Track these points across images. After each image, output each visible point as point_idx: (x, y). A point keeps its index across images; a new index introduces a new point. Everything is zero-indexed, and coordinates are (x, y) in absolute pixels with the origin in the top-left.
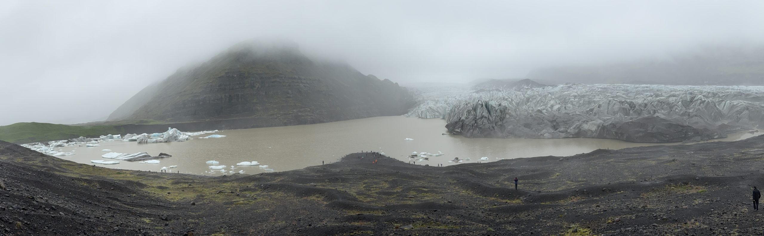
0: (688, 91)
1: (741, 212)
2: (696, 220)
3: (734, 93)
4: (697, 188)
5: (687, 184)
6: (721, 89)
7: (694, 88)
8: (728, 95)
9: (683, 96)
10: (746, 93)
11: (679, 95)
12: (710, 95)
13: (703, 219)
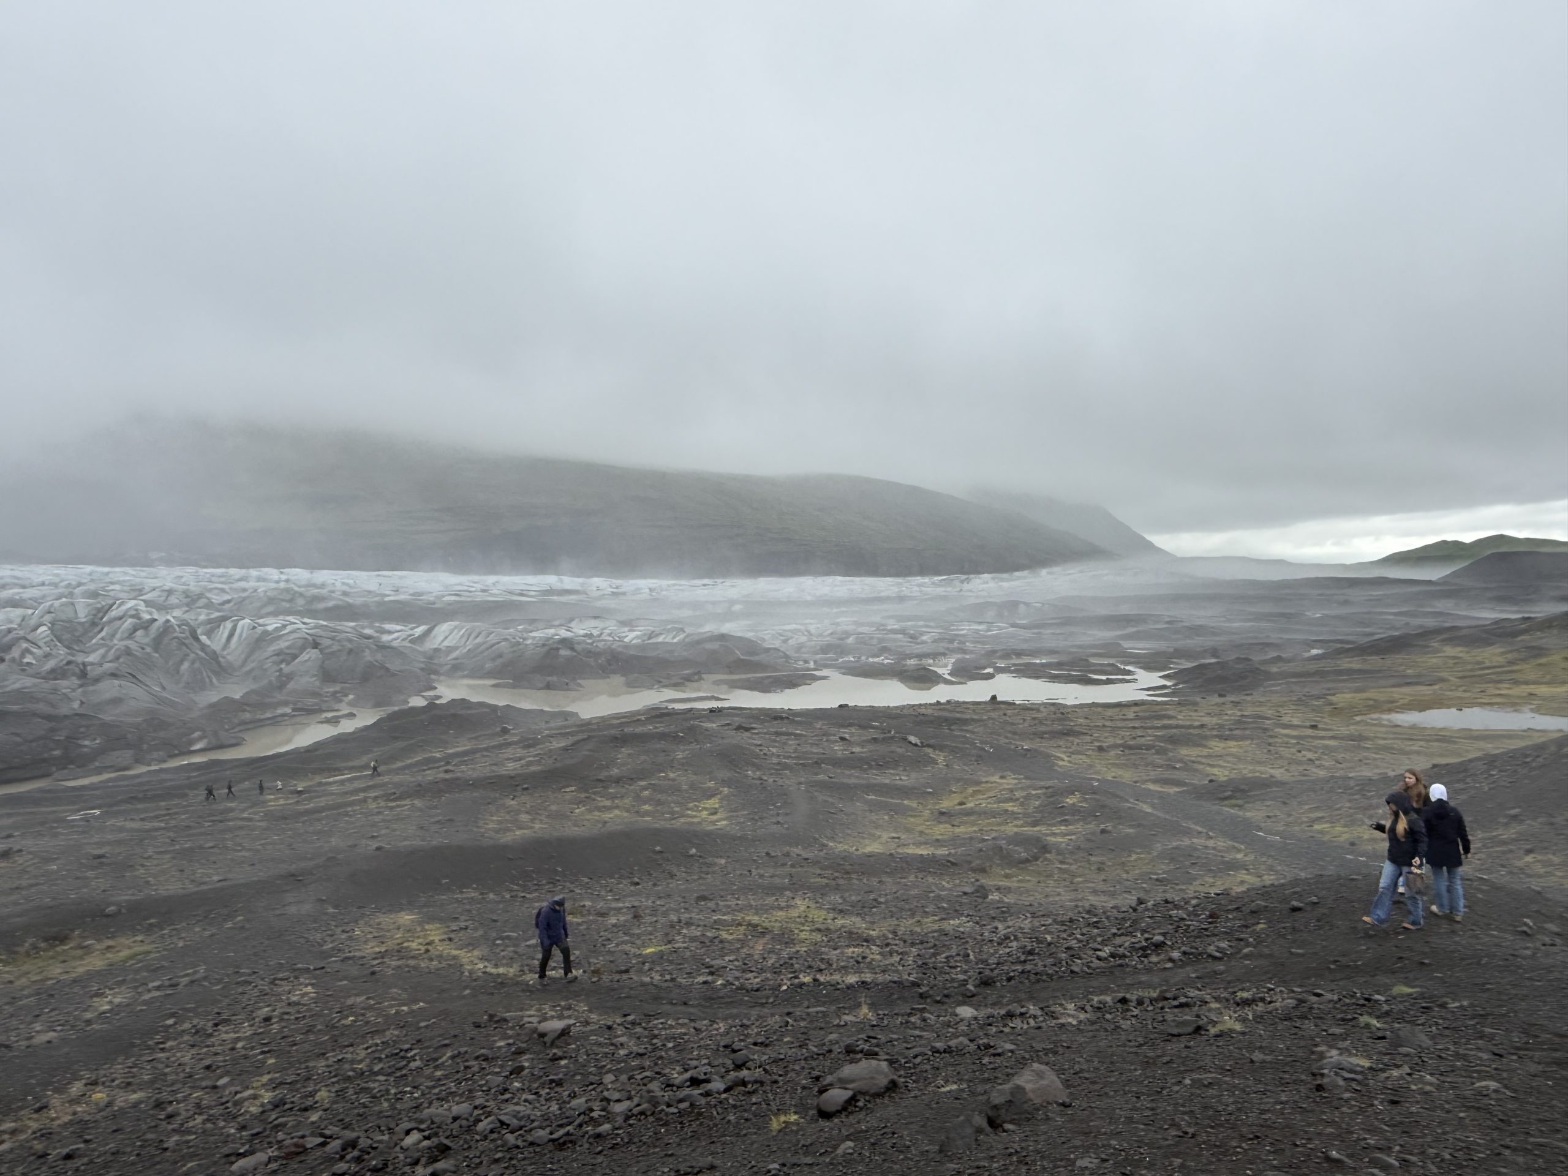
0: (80, 584)
1: (289, 1004)
2: (95, 1083)
3: (266, 592)
4: (109, 947)
5: (63, 939)
6: (213, 579)
7: (107, 574)
8: (244, 599)
9: (57, 603)
10: (309, 594)
11: (37, 601)
12: (173, 600)
13: (127, 1070)
